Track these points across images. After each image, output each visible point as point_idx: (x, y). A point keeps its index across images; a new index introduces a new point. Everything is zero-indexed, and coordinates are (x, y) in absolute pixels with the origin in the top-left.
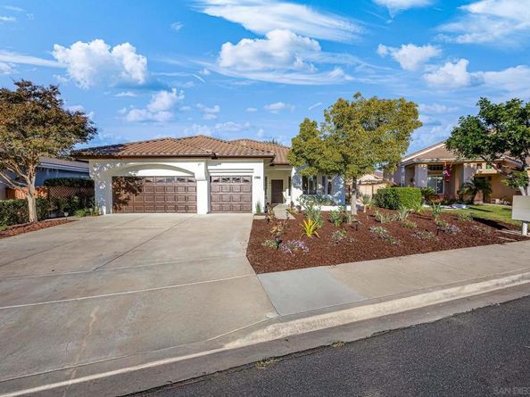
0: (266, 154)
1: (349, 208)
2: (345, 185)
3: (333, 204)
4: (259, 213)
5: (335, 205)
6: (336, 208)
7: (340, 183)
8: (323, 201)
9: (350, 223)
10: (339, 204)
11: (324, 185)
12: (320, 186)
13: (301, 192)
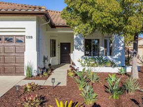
0: (37, 11)
1: (129, 70)
2: (125, 48)
3: (113, 65)
4: (30, 77)
5: (115, 66)
6: (116, 70)
7: (119, 45)
8: (103, 63)
9: (132, 93)
10: (119, 66)
11: (106, 47)
12: (102, 49)
13: (83, 54)
